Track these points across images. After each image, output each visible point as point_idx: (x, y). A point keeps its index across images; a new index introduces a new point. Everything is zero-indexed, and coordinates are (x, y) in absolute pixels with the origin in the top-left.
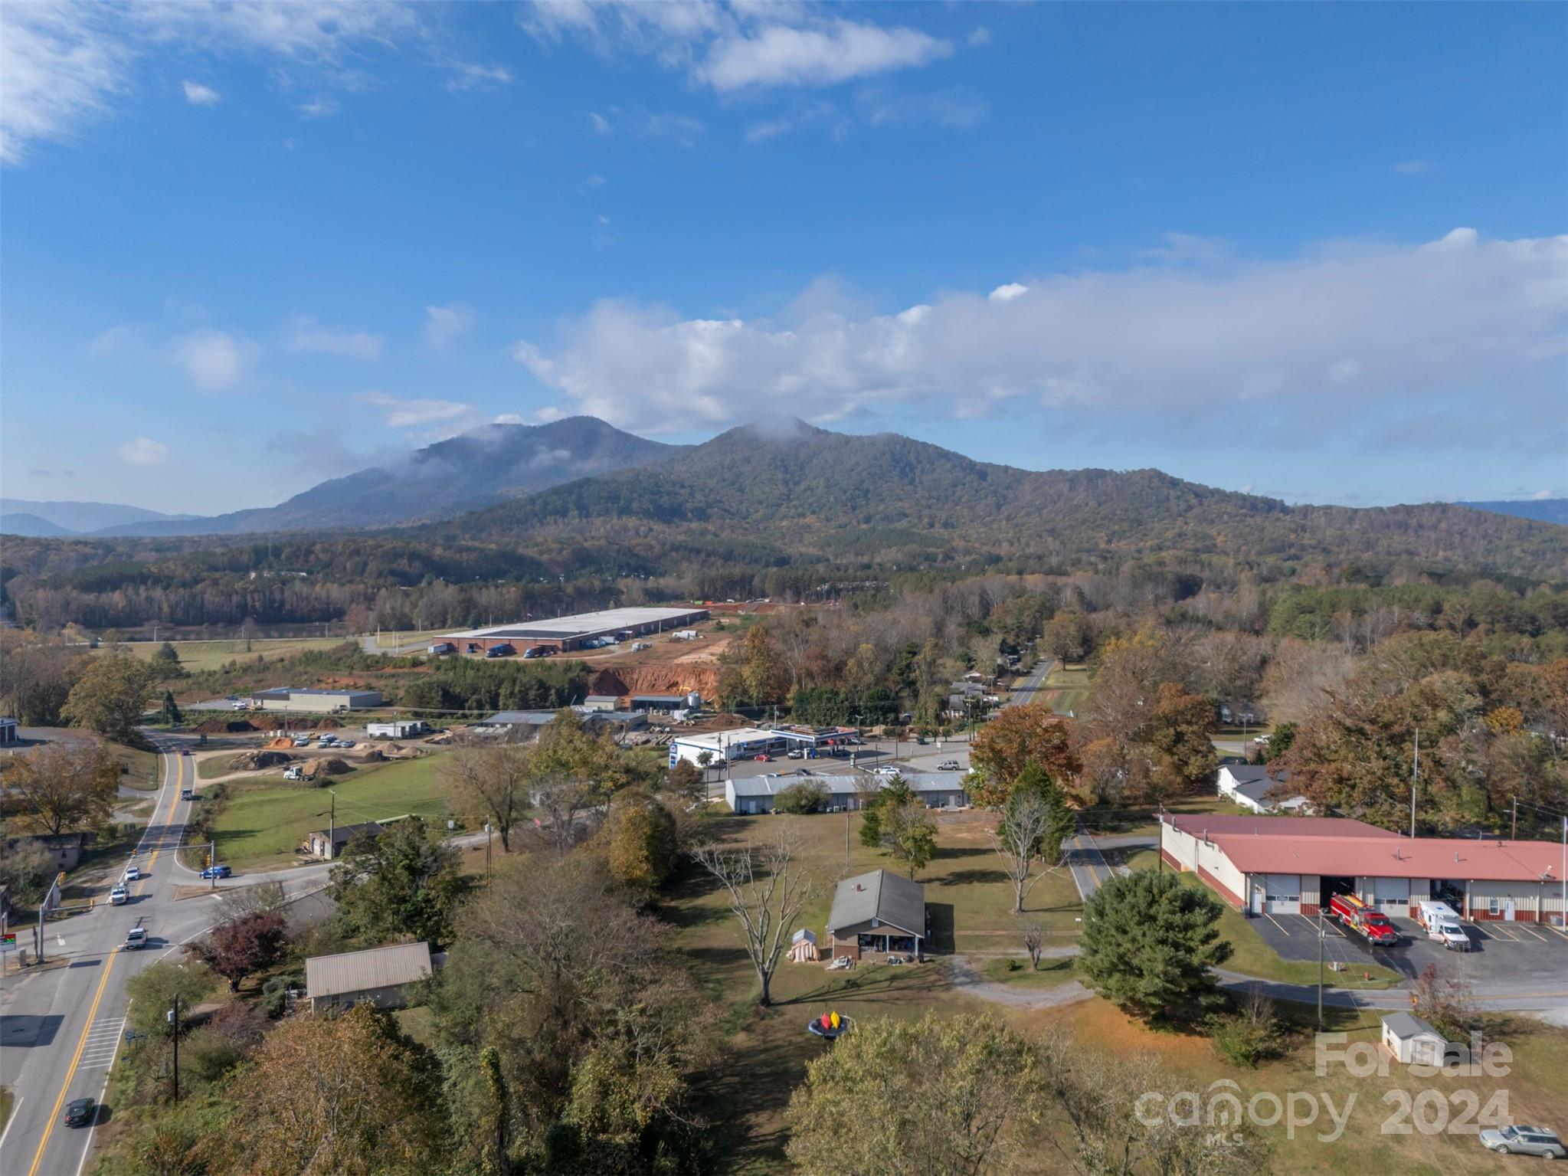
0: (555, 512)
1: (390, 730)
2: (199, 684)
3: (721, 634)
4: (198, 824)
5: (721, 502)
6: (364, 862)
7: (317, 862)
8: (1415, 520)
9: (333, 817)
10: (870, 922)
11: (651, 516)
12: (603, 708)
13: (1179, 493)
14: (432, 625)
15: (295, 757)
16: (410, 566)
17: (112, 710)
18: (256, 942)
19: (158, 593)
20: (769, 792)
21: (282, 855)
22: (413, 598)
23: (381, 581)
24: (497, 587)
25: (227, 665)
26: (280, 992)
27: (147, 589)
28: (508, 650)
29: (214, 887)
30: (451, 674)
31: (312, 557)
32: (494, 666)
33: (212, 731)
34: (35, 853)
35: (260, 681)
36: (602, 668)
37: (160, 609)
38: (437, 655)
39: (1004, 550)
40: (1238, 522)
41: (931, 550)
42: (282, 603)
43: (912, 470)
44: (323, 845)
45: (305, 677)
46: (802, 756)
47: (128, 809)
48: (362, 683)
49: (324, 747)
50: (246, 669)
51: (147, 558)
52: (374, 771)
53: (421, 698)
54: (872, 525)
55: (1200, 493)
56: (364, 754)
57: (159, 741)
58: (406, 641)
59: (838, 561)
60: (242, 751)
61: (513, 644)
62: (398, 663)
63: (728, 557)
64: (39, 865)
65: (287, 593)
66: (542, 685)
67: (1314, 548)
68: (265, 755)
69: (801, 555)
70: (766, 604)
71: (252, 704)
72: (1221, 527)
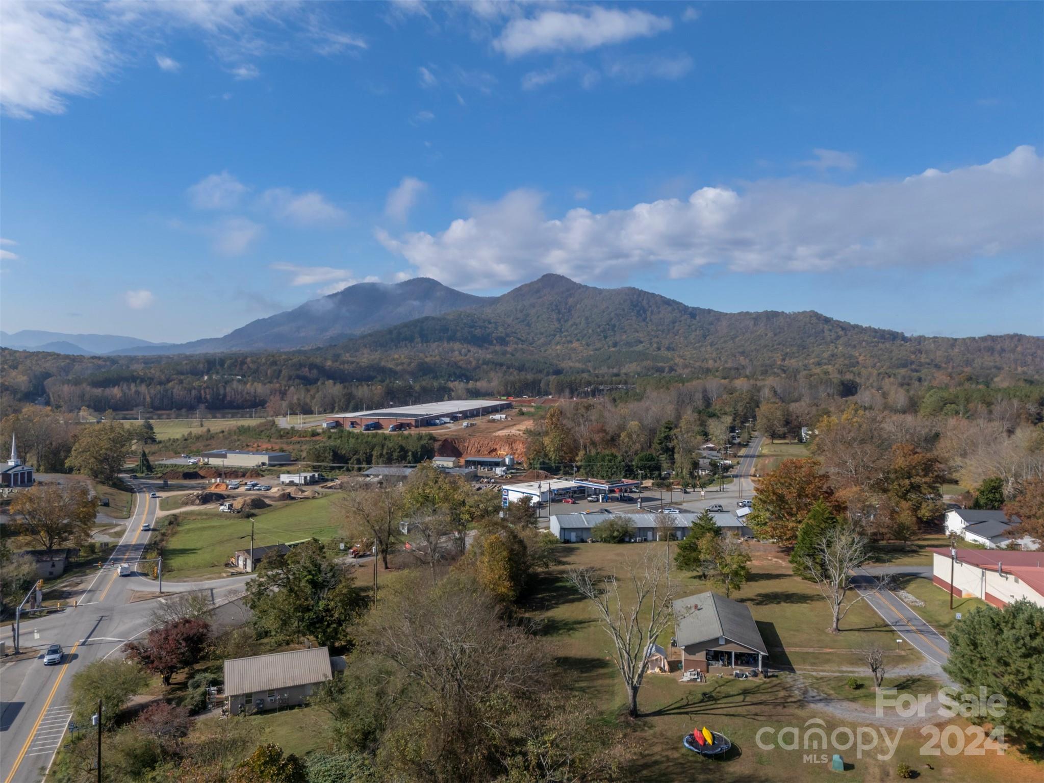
0: (406, 339)
1: (296, 479)
2: (166, 447)
3: (522, 417)
4: (155, 543)
5: (515, 333)
6: (275, 576)
7: (241, 574)
8: (999, 346)
9: (252, 539)
10: (717, 639)
11: (469, 343)
12: (445, 466)
13: (830, 327)
14: (325, 411)
15: (229, 496)
16: (310, 373)
17: (101, 462)
18: (184, 644)
19: (143, 388)
20: (586, 525)
21: (215, 568)
22: (312, 392)
23: (291, 382)
24: (368, 385)
25: (186, 435)
26: (202, 689)
27: (136, 386)
28: (377, 426)
29: (161, 593)
30: (339, 441)
31: (245, 367)
32: (368, 436)
33: (173, 478)
34: (25, 564)
35: (208, 445)
36: (443, 438)
37: (144, 399)
38: (329, 428)
39: (710, 364)
40: (873, 347)
41: (660, 364)
42: (225, 396)
43: (645, 312)
44: (245, 561)
45: (238, 443)
46: (598, 500)
47: (107, 532)
48: (277, 447)
49: (250, 490)
50: (198, 438)
51: (138, 368)
52: (284, 507)
53: (318, 457)
54: (618, 348)
55: (845, 327)
56: (277, 495)
57: (134, 485)
58: (307, 420)
59: (597, 372)
60: (191, 492)
61: (381, 422)
62: (302, 434)
63: (521, 369)
64: (28, 573)
65: (228, 389)
66: (402, 449)
67: (929, 364)
68: (206, 495)
69: (571, 368)
70: (550, 399)
71: (202, 461)
72: (861, 350)
